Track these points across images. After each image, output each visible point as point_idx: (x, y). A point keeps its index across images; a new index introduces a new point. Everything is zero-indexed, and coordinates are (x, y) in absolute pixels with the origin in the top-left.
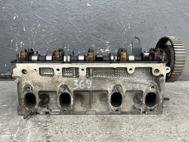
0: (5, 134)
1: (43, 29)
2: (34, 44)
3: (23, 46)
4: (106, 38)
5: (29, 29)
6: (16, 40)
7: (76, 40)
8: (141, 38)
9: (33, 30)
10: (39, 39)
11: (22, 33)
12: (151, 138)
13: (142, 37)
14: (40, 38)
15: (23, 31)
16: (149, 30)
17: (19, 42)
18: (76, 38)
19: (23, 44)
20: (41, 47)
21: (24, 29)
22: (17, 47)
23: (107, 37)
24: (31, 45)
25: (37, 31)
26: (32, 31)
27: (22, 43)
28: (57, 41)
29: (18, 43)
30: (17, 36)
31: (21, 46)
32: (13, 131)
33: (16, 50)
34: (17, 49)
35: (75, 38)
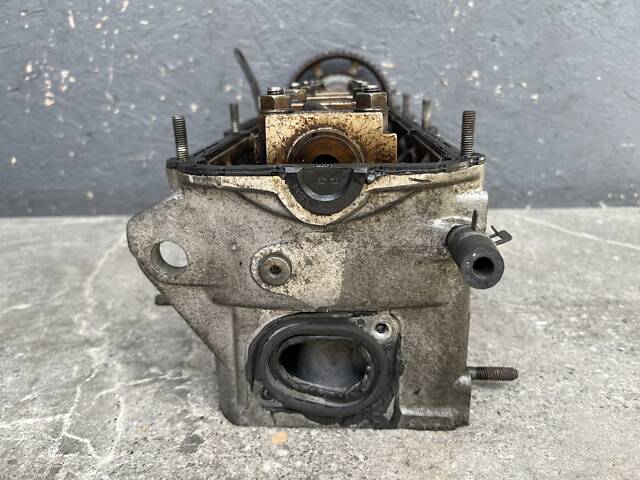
0: (28, 415)
1: (143, 16)
2: (111, 77)
3: (70, 85)
4: (382, 47)
5: (91, 19)
6: (45, 65)
7: (268, 59)
8: (516, 43)
9: (104, 24)
10: (128, 56)
11: (64, 35)
12: (582, 419)
13: (518, 40)
14: (132, 52)
15: (69, 30)
16: (545, 14)
17: (57, 72)
18: (269, 51)
19: (72, 80)
20: (138, 89)
21: (68, 22)
22: (51, 90)
23: (383, 43)
24: (101, 80)
25: (119, 27)
26: (99, 26)
27: (65, 74)
28: (197, 62)
29: (52, 74)
30: (45, 47)
31: (64, 88)
32: (58, 402)
33: (48, 103)
34: (50, 98)
35: (263, 49)
